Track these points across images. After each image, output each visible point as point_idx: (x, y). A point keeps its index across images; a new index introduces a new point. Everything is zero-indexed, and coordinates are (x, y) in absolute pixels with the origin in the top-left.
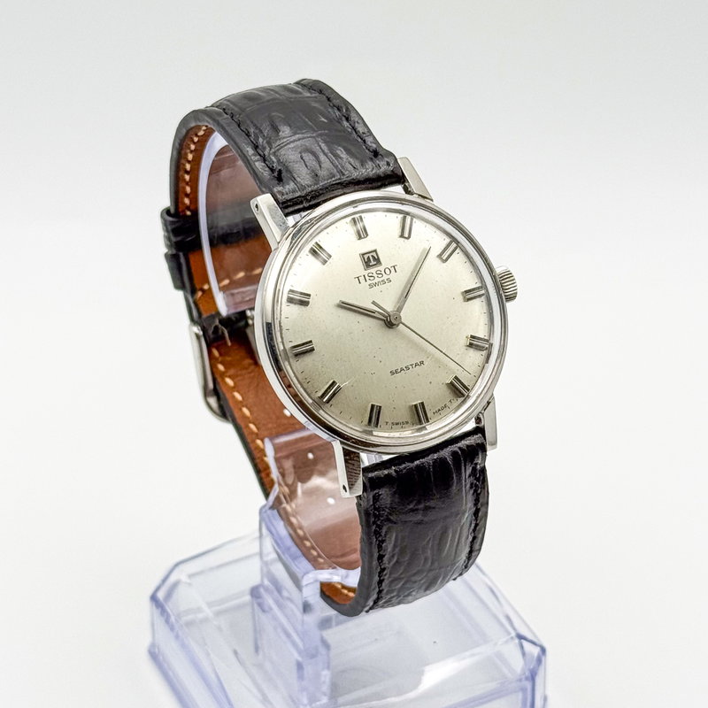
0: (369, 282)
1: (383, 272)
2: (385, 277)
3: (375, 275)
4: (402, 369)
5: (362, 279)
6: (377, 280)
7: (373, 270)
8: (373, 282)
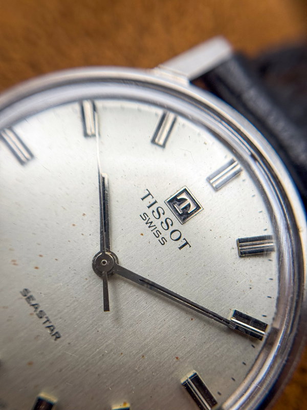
0: (149, 212)
1: (171, 229)
2: (166, 234)
3: (163, 218)
4: (35, 306)
5: (150, 200)
6: (157, 223)
7: (169, 214)
8: (152, 219)
